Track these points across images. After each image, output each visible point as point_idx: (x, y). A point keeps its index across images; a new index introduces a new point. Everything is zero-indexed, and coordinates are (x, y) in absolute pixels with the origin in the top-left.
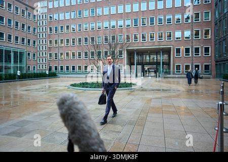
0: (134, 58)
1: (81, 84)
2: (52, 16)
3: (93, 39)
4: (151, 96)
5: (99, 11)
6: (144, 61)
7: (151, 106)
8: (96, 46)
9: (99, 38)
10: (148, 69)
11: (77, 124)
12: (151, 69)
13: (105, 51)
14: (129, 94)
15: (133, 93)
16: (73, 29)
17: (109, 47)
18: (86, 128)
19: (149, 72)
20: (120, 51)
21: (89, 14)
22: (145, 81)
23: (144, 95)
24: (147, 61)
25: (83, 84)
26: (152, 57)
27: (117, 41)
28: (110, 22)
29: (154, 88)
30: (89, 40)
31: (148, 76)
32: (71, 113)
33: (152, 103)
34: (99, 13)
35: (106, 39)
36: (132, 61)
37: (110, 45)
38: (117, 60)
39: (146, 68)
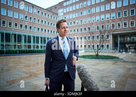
0: (117, 40)
1: (82, 56)
2: (65, 17)
3: (89, 28)
4: (130, 67)
5: (93, 10)
6: (125, 41)
7: (130, 73)
8: (91, 33)
9: (93, 28)
10: (129, 47)
11: (86, 79)
12: (131, 46)
13: (97, 36)
14: (113, 64)
15: (116, 63)
16: (77, 23)
17: (100, 33)
18: (90, 81)
19: (130, 49)
20: (107, 35)
21: (87, 13)
22: (126, 55)
23: (125, 65)
24: (128, 41)
25: (84, 56)
26: (132, 38)
27: (105, 28)
28: (100, 16)
29: (134, 61)
30: (87, 29)
31: (129, 52)
32: (83, 73)
33: (131, 71)
34: (93, 12)
35: (98, 28)
36: (116, 41)
37: (101, 32)
38: (105, 42)
39: (127, 46)
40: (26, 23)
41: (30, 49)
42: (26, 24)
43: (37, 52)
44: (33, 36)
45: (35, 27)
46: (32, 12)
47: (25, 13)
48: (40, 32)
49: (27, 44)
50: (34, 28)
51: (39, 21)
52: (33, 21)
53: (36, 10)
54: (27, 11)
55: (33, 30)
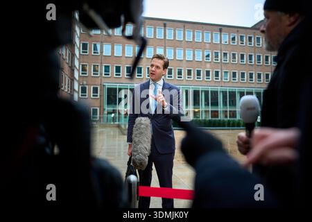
40: (208, 65)
41: (217, 119)
42: (208, 67)
43: (226, 124)
44: (223, 92)
45: (226, 72)
46: (219, 42)
47: (205, 46)
48: (237, 81)
49: (210, 109)
50: (223, 73)
51: (234, 57)
52: (221, 60)
53: (227, 36)
54: (210, 42)
55: (222, 79)
